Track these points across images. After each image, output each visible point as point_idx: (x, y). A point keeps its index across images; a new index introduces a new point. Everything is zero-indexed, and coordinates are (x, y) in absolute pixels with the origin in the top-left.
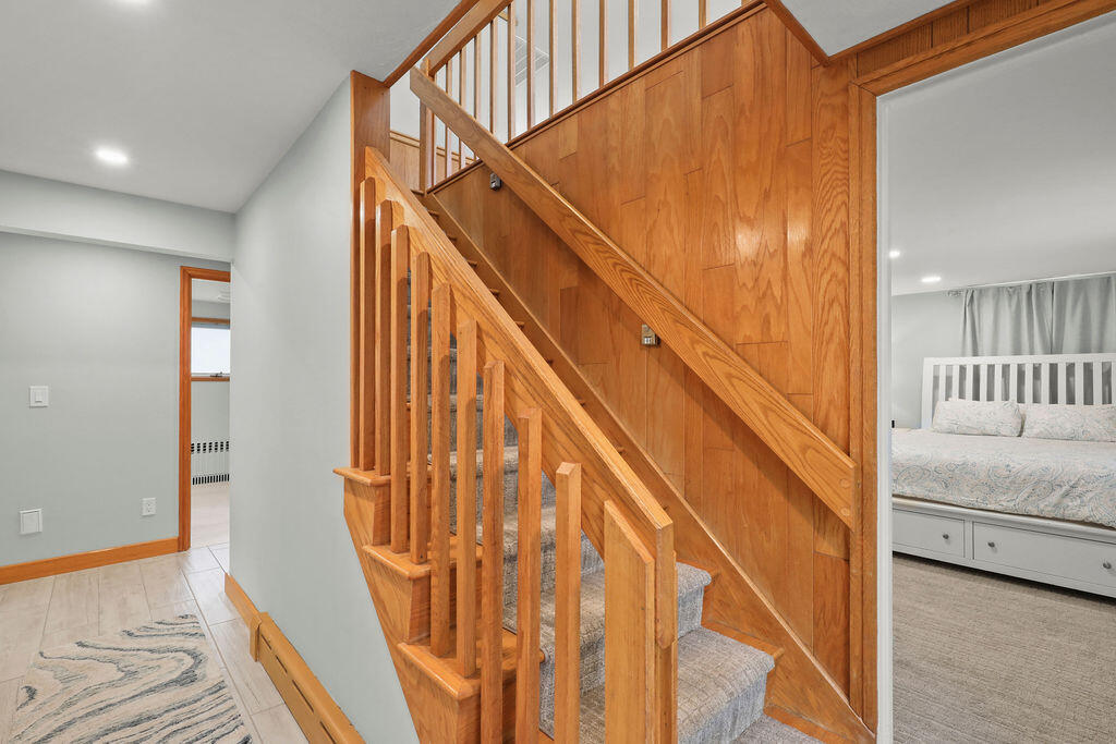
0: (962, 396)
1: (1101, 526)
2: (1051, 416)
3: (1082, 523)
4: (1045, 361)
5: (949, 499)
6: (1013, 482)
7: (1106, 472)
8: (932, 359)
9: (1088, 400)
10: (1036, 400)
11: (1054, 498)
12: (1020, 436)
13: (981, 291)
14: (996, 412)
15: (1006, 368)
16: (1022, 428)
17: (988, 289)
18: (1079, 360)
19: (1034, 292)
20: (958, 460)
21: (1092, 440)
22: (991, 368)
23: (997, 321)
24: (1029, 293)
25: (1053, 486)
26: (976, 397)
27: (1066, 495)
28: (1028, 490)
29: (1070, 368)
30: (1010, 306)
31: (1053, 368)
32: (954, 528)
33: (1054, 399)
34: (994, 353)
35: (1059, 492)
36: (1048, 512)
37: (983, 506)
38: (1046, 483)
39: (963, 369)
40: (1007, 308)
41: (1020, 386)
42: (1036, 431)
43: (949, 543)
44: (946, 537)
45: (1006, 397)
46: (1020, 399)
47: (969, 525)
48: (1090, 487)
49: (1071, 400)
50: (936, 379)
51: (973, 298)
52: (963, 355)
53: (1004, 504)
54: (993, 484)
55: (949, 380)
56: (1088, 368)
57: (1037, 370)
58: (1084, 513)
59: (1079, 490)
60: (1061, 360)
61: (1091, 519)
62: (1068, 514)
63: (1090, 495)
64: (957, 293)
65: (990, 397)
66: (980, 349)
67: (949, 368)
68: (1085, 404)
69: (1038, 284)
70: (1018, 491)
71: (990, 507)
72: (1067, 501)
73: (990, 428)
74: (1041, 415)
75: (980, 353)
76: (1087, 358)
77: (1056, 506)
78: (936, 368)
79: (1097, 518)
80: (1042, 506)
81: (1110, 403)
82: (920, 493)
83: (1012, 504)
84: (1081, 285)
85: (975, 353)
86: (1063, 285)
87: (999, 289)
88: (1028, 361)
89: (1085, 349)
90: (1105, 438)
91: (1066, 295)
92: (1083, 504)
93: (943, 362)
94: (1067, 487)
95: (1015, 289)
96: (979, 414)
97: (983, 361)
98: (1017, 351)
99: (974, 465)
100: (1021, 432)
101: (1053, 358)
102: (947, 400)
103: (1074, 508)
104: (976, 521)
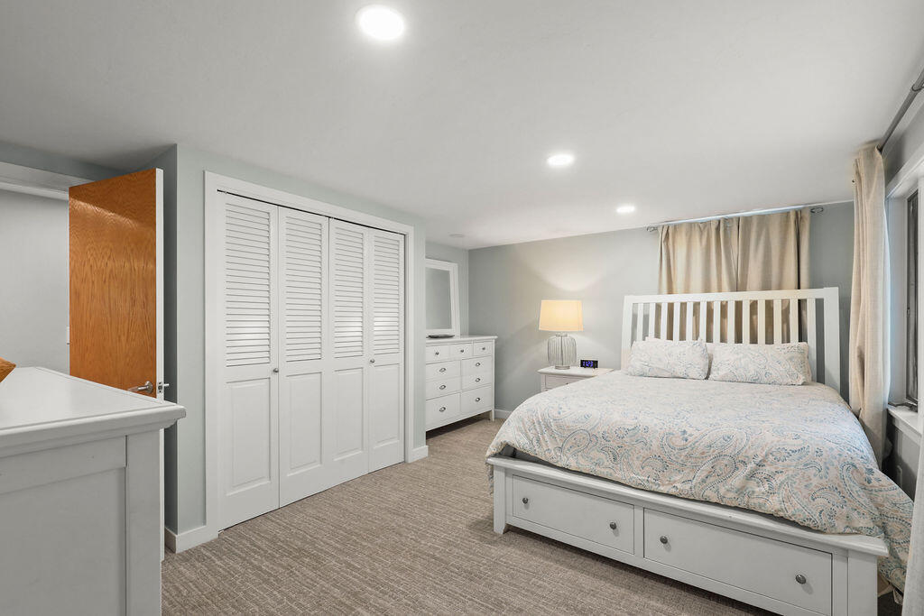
0: (657, 335)
1: (794, 524)
2: (736, 356)
3: (770, 516)
4: (731, 297)
5: (618, 476)
6: (689, 456)
7: (797, 444)
8: (632, 296)
9: (770, 340)
10: (723, 339)
11: (737, 480)
12: (707, 378)
13: (675, 227)
14: (685, 352)
15: (697, 305)
16: (710, 369)
17: (681, 225)
18: (762, 297)
19: (723, 227)
20: (629, 423)
21: (774, 383)
22: (683, 305)
23: (690, 256)
24: (718, 229)
25: (737, 463)
26: (670, 337)
27: (751, 476)
28: (706, 468)
29: (754, 305)
30: (701, 242)
31: (739, 305)
32: (622, 515)
33: (739, 339)
34: (687, 291)
35: (743, 472)
36: (730, 498)
37: (654, 488)
38: (727, 460)
39: (658, 307)
40: (698, 243)
41: (710, 324)
42: (722, 373)
43: (617, 535)
44: (613, 527)
45: (696, 336)
46: (709, 339)
47: (639, 512)
48: (780, 466)
49: (754, 340)
50: (635, 317)
51: (668, 234)
52: (660, 292)
53: (679, 485)
54: (666, 459)
55: (646, 318)
56: (769, 305)
57: (724, 308)
58: (773, 505)
59: (768, 469)
60: (746, 297)
61: (781, 514)
62: (754, 503)
63: (781, 478)
64: (655, 229)
65: (682, 337)
66: (674, 286)
67: (646, 305)
68: (766, 343)
69: (725, 220)
70: (695, 468)
71: (662, 489)
72: (752, 485)
73: (680, 371)
74: (728, 355)
75: (674, 290)
76: (769, 295)
77: (741, 491)
78: (635, 305)
79: (789, 513)
80: (722, 491)
81: (789, 342)
82: (586, 467)
83: (687, 487)
84: (763, 219)
85: (670, 291)
86: (748, 220)
87: (691, 225)
88: (716, 298)
89: (766, 286)
90: (785, 381)
91: (750, 231)
92: (771, 492)
93: (641, 299)
94: (751, 466)
95: (706, 224)
96: (670, 355)
97: (677, 299)
98: (707, 289)
99: (646, 430)
100: (709, 373)
101: (738, 296)
102: (644, 340)
103: (759, 494)
104: (647, 507)
